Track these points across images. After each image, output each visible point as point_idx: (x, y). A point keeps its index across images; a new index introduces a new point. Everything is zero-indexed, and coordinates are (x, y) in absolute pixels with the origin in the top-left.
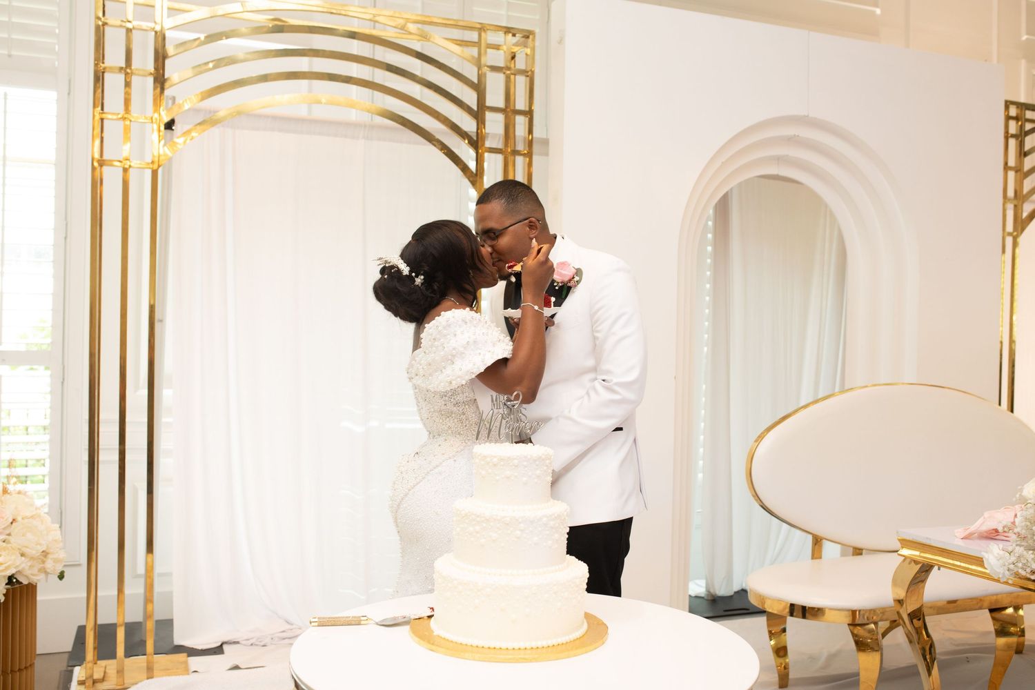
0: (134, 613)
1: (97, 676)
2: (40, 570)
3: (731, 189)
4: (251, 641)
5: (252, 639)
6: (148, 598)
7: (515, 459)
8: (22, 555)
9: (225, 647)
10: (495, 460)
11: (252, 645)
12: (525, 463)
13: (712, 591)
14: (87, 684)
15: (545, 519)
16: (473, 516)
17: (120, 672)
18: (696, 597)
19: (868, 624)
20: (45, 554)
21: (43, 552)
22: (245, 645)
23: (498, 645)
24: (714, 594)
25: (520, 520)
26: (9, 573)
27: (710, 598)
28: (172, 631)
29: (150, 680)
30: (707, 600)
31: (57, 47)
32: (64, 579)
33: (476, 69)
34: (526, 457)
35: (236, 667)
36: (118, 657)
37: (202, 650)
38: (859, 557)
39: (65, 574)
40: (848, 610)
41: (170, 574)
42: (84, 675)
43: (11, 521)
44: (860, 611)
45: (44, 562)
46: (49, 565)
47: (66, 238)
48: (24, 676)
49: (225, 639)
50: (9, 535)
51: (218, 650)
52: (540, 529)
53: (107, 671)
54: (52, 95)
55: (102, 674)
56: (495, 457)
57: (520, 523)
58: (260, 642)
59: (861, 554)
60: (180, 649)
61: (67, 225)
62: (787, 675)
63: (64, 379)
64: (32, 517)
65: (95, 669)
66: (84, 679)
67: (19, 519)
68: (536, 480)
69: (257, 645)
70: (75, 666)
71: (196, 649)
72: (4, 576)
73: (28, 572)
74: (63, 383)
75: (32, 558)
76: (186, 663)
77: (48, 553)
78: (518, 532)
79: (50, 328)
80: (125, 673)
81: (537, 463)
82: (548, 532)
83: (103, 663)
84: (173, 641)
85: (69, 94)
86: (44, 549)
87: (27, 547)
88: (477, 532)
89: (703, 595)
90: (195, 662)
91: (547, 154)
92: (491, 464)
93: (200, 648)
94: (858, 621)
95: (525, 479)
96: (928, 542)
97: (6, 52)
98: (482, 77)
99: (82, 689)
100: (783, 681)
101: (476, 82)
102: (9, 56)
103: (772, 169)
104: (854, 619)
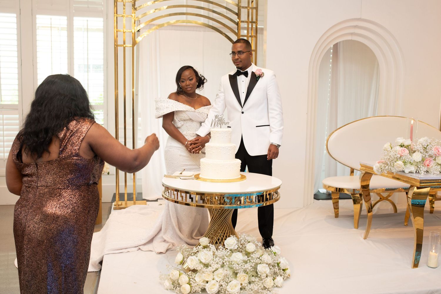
0: (130, 190)
6: (134, 186)
13: (328, 191)
18: (323, 193)
27: (328, 194)
28: (142, 195)
29: (134, 206)
30: (327, 194)
31: (103, 3)
33: (237, 8)
35: (161, 205)
36: (125, 201)
37: (151, 200)
40: (352, 189)
41: (141, 179)
47: (107, 68)
49: (159, 198)
51: (157, 200)
53: (122, 203)
54: (102, 20)
60: (144, 200)
61: (107, 63)
62: (338, 214)
65: (119, 203)
66: (116, 204)
70: (113, 202)
71: (149, 200)
74: (107, 116)
76: (146, 203)
79: (103, 98)
80: (127, 204)
83: (121, 201)
84: (142, 198)
85: (107, 19)
89: (325, 193)
90: (148, 203)
96: (366, 165)
97: (87, 6)
98: (239, 10)
99: (115, 207)
100: (337, 216)
101: (237, 12)
102: (88, 7)
103: (349, 38)
104: (354, 192)
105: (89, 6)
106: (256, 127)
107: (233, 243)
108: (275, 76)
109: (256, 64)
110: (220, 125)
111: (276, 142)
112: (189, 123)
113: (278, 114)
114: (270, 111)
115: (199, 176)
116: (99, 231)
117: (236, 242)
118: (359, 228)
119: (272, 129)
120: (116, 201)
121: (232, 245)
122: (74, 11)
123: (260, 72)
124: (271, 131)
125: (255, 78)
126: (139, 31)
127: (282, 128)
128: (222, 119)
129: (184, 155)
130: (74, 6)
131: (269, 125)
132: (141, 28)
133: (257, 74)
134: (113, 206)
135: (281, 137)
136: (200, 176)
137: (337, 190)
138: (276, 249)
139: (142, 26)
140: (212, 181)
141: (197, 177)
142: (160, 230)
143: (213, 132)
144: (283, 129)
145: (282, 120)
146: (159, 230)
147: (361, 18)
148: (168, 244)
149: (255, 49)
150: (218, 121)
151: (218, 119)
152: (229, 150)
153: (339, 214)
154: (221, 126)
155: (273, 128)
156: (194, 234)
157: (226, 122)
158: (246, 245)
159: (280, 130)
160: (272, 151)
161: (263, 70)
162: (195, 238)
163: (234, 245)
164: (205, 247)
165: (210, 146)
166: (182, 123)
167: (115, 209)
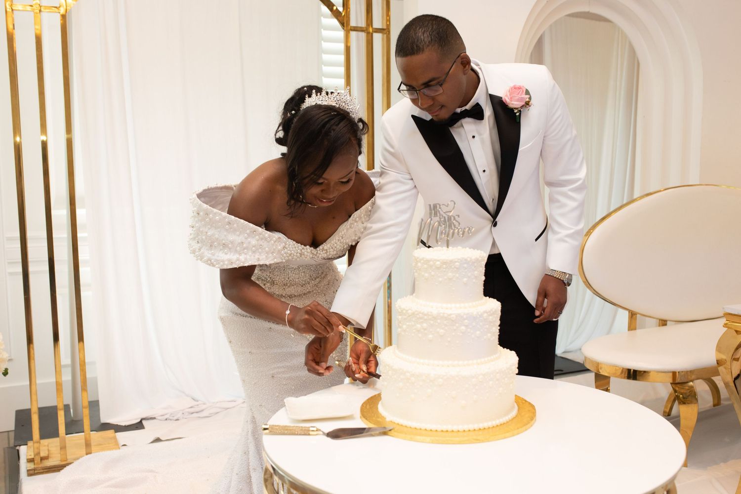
1: (43, 454)
3: (544, 32)
4: (166, 417)
5: (166, 414)
7: (456, 262)
9: (144, 422)
10: (438, 263)
11: (166, 419)
12: (465, 265)
14: (35, 462)
15: (485, 315)
16: (421, 315)
17: (63, 448)
19: (687, 382)
22: (160, 420)
23: (450, 428)
25: (465, 317)
28: (99, 411)
29: (89, 456)
32: (7, 376)
34: (466, 260)
35: (158, 440)
36: (60, 435)
37: (125, 426)
38: (665, 327)
39: (9, 371)
40: (671, 372)
42: (32, 454)
44: (679, 372)
49: (144, 416)
51: (139, 426)
52: (481, 324)
53: (50, 449)
55: (47, 453)
56: (438, 261)
57: (465, 319)
58: (173, 417)
59: (666, 325)
60: (106, 427)
65: (41, 448)
66: (32, 457)
68: (474, 280)
69: (171, 420)
70: (20, 446)
71: (120, 426)
76: (115, 438)
78: (463, 328)
80: (67, 448)
81: (476, 264)
82: (487, 326)
83: (45, 442)
84: (100, 420)
88: (425, 329)
90: (122, 436)
92: (434, 268)
93: (123, 424)
94: (678, 380)
95: (465, 279)
99: (31, 466)
103: (584, 7)
106: (536, 240)
134: (24, 466)
159: (578, 232)
167: (31, 472)
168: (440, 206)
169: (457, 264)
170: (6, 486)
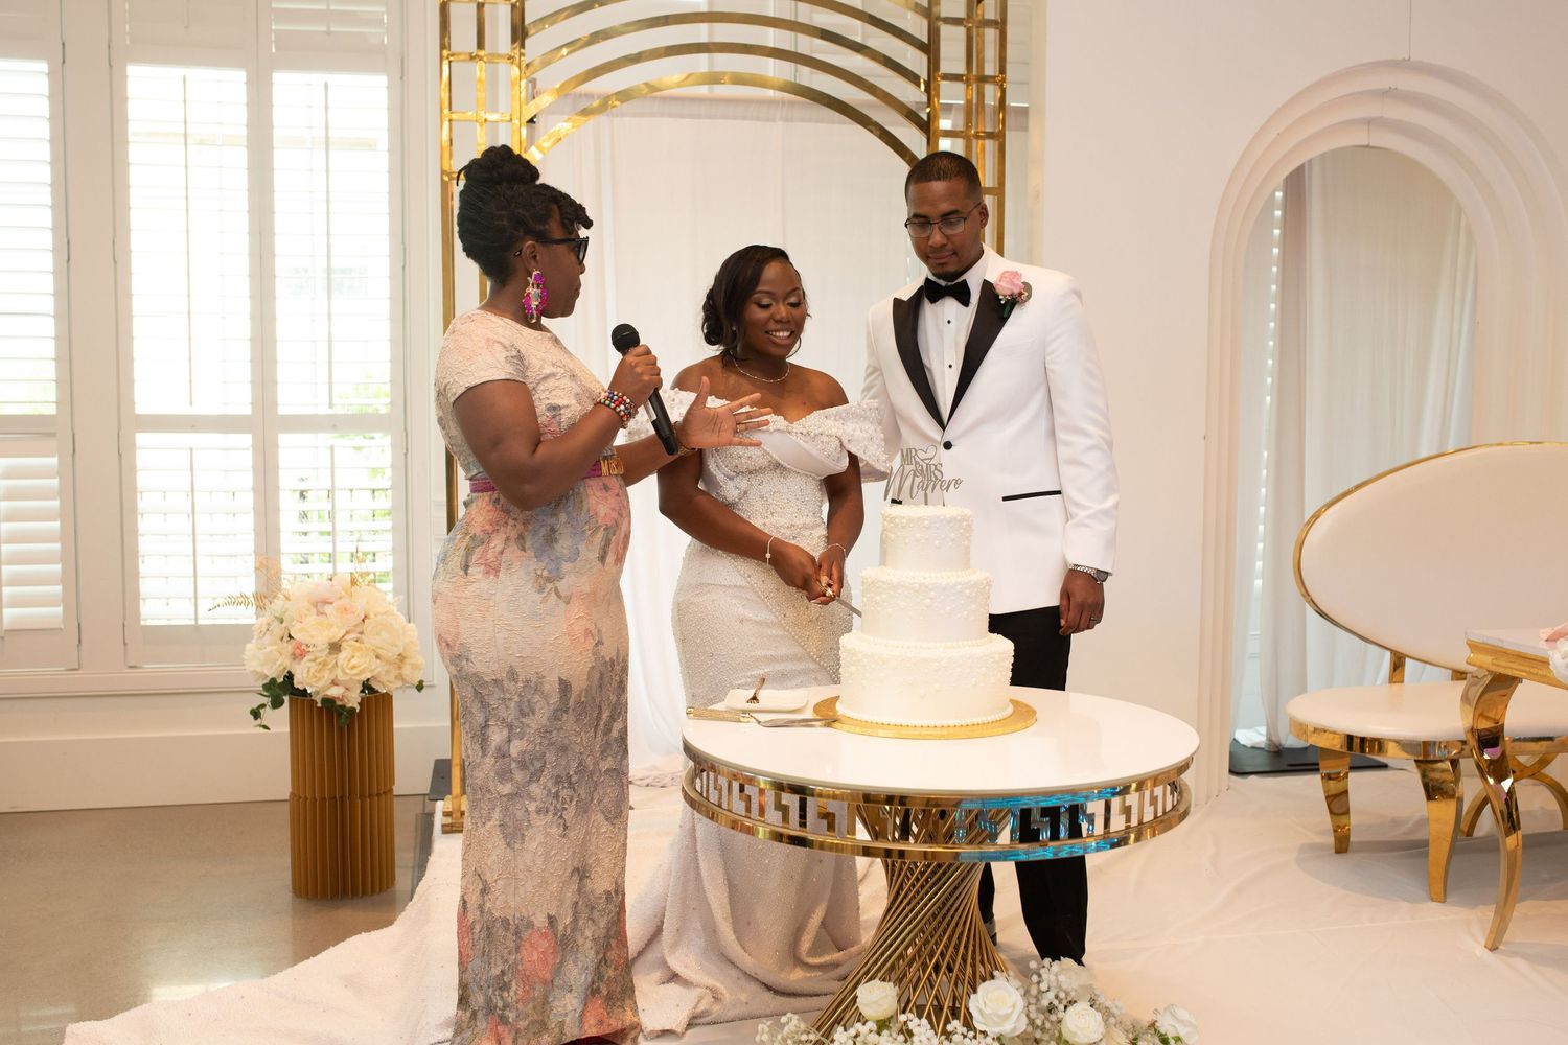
2: (396, 678)
4: (646, 782)
8: (378, 657)
10: (905, 523)
11: (648, 785)
13: (1274, 739)
14: (454, 816)
18: (1252, 748)
19: (1441, 760)
20: (402, 658)
21: (399, 655)
22: (639, 786)
24: (1277, 744)
25: (931, 587)
26: (364, 677)
27: (1271, 749)
30: (1266, 751)
31: (385, 16)
32: (423, 690)
33: (925, 23)
38: (1458, 682)
39: (424, 685)
40: (1417, 741)
42: (450, 809)
43: (363, 616)
44: (1434, 743)
45: (400, 668)
46: (407, 671)
47: (404, 267)
48: (383, 801)
50: (362, 633)
54: (381, 81)
56: (907, 520)
57: (931, 590)
59: (1464, 679)
61: (405, 249)
62: (1349, 836)
63: (407, 450)
64: (385, 613)
66: (450, 812)
67: (372, 615)
70: (436, 800)
72: (359, 681)
73: (384, 678)
74: (406, 454)
75: (388, 662)
77: (405, 658)
78: (929, 601)
79: (389, 386)
85: (402, 78)
86: (401, 651)
87: (381, 648)
89: (1263, 746)
91: (1026, 129)
92: (901, 526)
94: (1430, 757)
96: (1500, 644)
97: (324, 29)
98: (934, 33)
99: (449, 820)
100: (1342, 845)
101: (926, 41)
102: (329, 33)
103: (1361, 138)
104: (1426, 753)
105: (333, 29)
106: (1005, 499)
107: (1010, 1010)
108: (1078, 294)
109: (1000, 251)
110: (922, 493)
111: (1089, 560)
112: (771, 484)
113: (1092, 448)
114: (1061, 435)
115: (834, 709)
116: (389, 923)
117: (1021, 1003)
118: (1448, 900)
119: (1073, 509)
120: (450, 794)
121: (1007, 1017)
122: (274, 50)
123: (1017, 286)
124: (1068, 517)
125: (995, 310)
126: (531, 121)
127: (1111, 501)
128: (933, 467)
129: (757, 619)
130: (273, 27)
131: (1059, 493)
132: (542, 111)
133: (1004, 289)
134: (439, 820)
135: (1112, 542)
136: (841, 709)
137: (1350, 747)
138: (1181, 1021)
139: (545, 100)
140: (903, 732)
141: (827, 716)
142: (659, 931)
143: (897, 521)
144: (1116, 506)
145: (1112, 468)
146: (655, 929)
147: (1409, 59)
148: (694, 993)
149: (997, 186)
150: (915, 475)
151: (913, 467)
152: (969, 597)
153: (1351, 839)
154: (926, 495)
155: (1077, 504)
156: (806, 944)
157: (947, 477)
158: (1061, 1015)
159: (1105, 512)
160: (1078, 598)
161: (1029, 274)
162: (811, 961)
163: (1015, 1016)
164: (883, 1025)
165: (884, 583)
166: (743, 483)
167: (448, 828)
168: (916, 451)
169: (927, 522)
170: (415, 857)
